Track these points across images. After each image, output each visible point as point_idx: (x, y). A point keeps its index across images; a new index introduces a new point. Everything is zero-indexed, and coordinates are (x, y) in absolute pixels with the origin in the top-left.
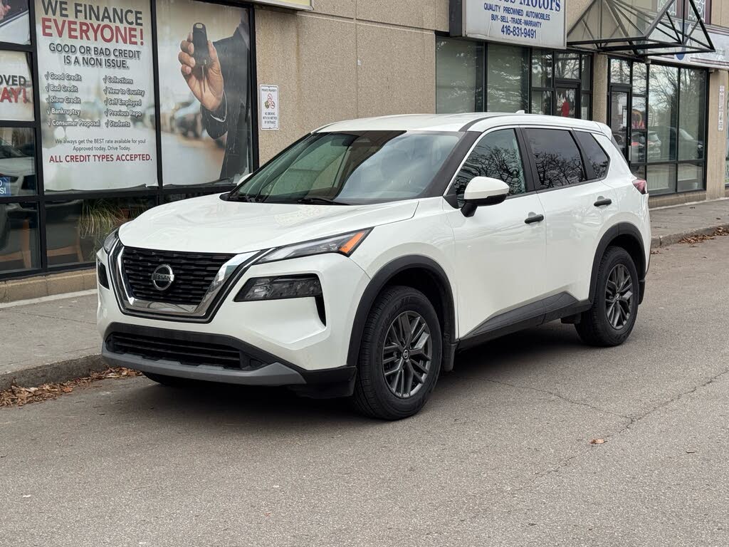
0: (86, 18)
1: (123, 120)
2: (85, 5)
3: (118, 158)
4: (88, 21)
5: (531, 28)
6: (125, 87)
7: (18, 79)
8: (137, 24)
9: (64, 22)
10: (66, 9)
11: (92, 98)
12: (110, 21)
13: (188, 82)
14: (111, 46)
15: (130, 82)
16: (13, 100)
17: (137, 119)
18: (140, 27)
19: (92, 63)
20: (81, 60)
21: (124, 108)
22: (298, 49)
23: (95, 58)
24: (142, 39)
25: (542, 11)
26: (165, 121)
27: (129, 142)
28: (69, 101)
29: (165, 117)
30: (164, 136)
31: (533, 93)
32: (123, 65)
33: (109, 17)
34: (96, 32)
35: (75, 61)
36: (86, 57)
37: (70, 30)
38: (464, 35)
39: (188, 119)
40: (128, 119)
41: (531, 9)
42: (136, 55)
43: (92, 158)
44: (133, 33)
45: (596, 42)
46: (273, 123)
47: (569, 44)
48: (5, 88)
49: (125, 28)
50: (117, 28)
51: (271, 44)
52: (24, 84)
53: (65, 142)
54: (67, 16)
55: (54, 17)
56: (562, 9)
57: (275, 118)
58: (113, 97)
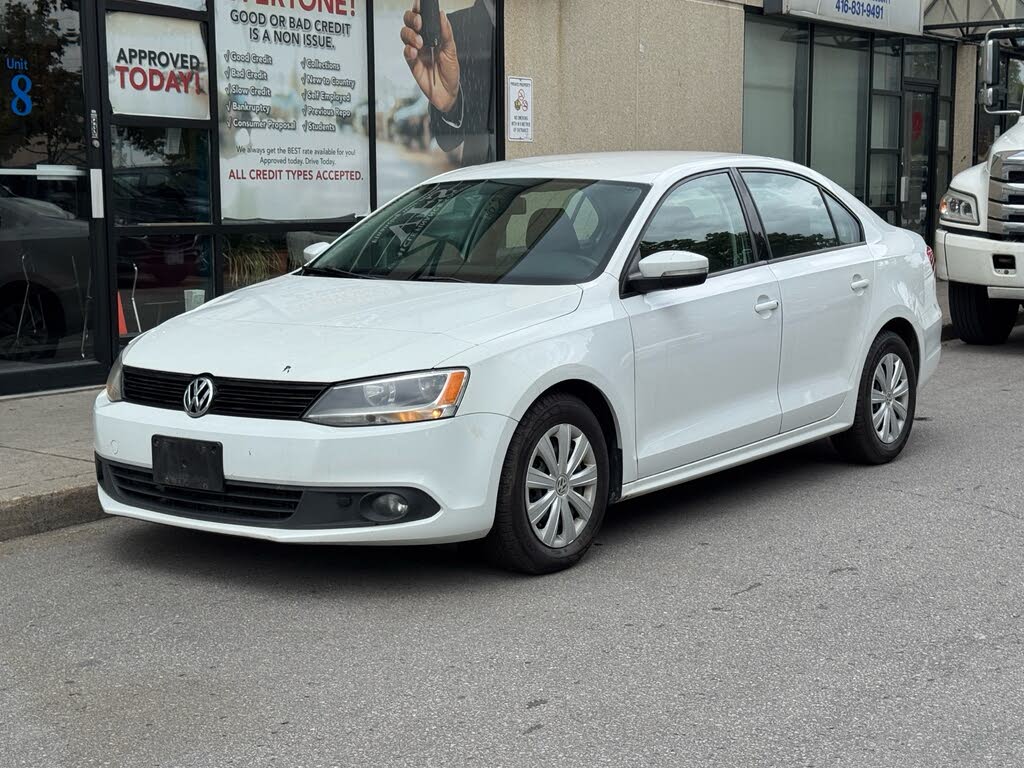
1: (326, 121)
3: (319, 176)
5: (877, 3)
6: (329, 74)
7: (188, 60)
11: (287, 89)
13: (412, 69)
14: (313, 16)
15: (337, 68)
16: (182, 88)
17: (345, 120)
19: (287, 39)
20: (272, 35)
21: (328, 105)
22: (560, 29)
23: (291, 33)
24: (353, 6)
26: (381, 124)
27: (334, 153)
28: (255, 92)
29: (381, 121)
30: (380, 146)
31: (874, 97)
32: (327, 44)
35: (264, 37)
36: (278, 30)
38: (784, 11)
39: (412, 123)
40: (333, 121)
42: (344, 29)
43: (284, 174)
45: (960, 26)
46: (524, 131)
47: (926, 28)
48: (172, 72)
51: (524, 18)
52: (197, 68)
53: (249, 151)
57: (528, 124)
58: (314, 88)
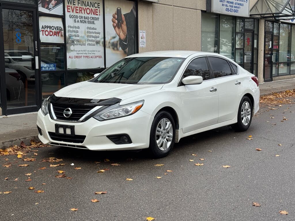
0: (81, 6)
1: (93, 43)
2: (81, 1)
3: (91, 57)
4: (82, 7)
5: (237, 9)
6: (94, 31)
7: (59, 28)
8: (98, 8)
9: (74, 7)
10: (75, 2)
11: (83, 35)
12: (89, 7)
13: (115, 29)
14: (90, 16)
15: (96, 29)
16: (57, 35)
17: (98, 43)
18: (99, 9)
19: (83, 22)
20: (79, 21)
21: (93, 39)
22: (153, 18)
23: (84, 20)
24: (100, 13)
25: (241, 2)
26: (107, 43)
27: (95, 51)
28: (75, 36)
29: (107, 42)
30: (106, 49)
31: (236, 34)
32: (93, 23)
33: (89, 5)
34: (84, 11)
36: (81, 20)
37: (76, 10)
38: (212, 12)
39: (114, 43)
40: (95, 43)
41: (237, 2)
42: (97, 19)
43: (83, 57)
44: (97, 11)
45: (260, 15)
46: (144, 45)
47: (250, 15)
48: (55, 31)
49: (94, 9)
50: (92, 9)
51: (143, 15)
52: (61, 30)
53: (74, 51)
54: (75, 5)
55: (71, 5)
56: (248, 2)
57: (144, 43)
58: (90, 34)
